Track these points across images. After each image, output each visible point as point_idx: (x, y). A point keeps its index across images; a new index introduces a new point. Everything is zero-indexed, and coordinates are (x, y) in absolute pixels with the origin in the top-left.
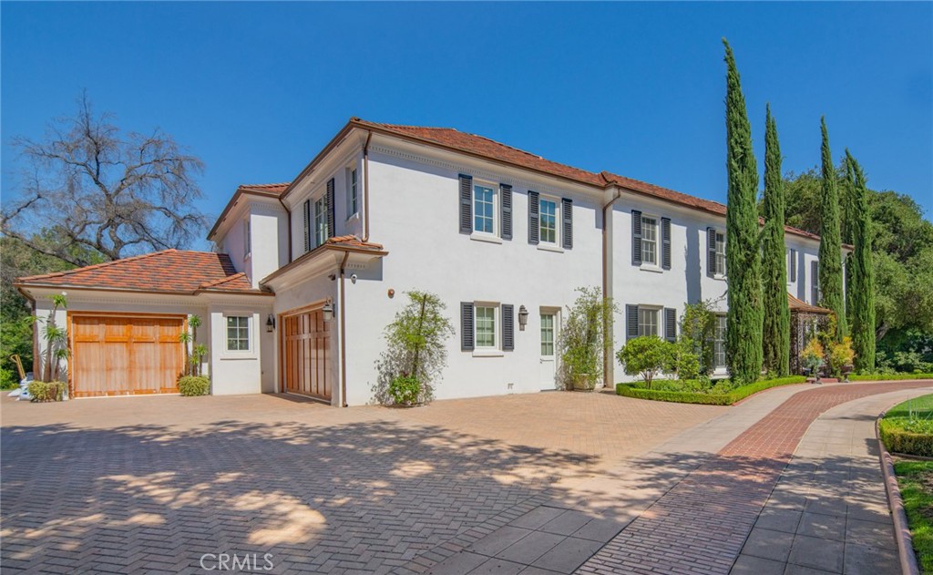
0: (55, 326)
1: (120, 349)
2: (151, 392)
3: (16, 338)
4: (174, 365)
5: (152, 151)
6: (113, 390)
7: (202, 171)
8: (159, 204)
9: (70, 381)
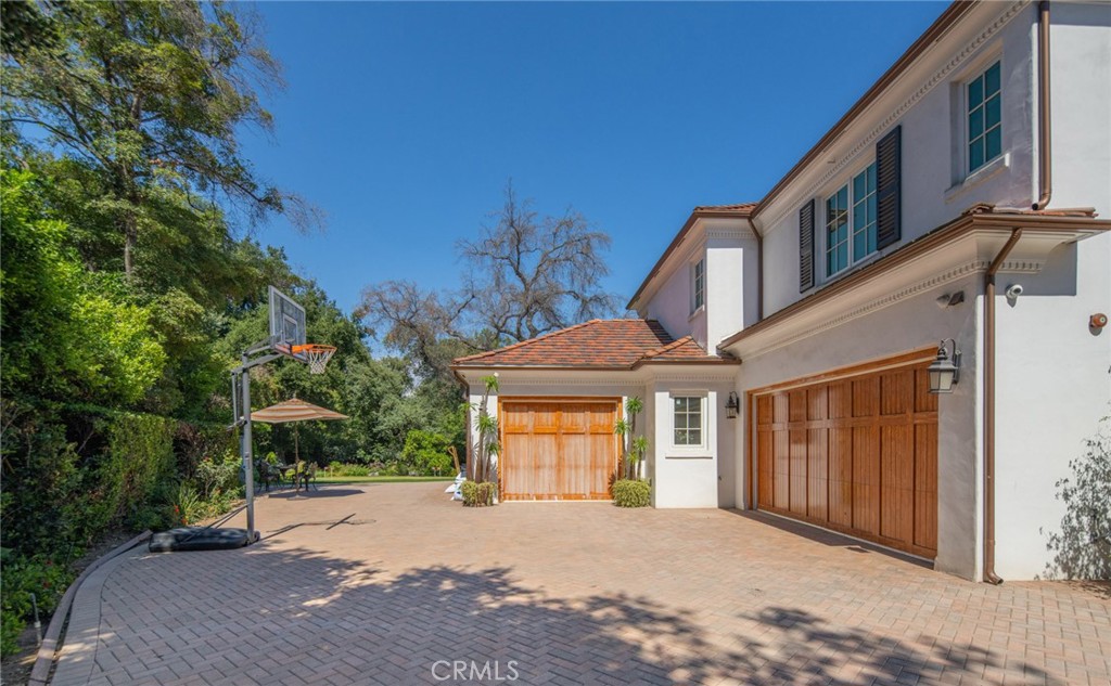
0: (486, 414)
1: (548, 441)
2: (579, 497)
3: (457, 427)
4: (606, 464)
5: (563, 234)
6: (541, 493)
7: (609, 246)
8: (568, 288)
9: (500, 481)
